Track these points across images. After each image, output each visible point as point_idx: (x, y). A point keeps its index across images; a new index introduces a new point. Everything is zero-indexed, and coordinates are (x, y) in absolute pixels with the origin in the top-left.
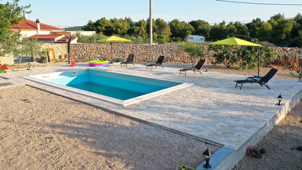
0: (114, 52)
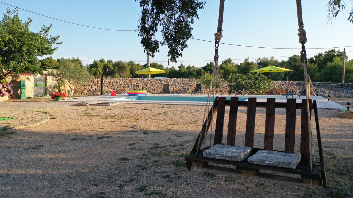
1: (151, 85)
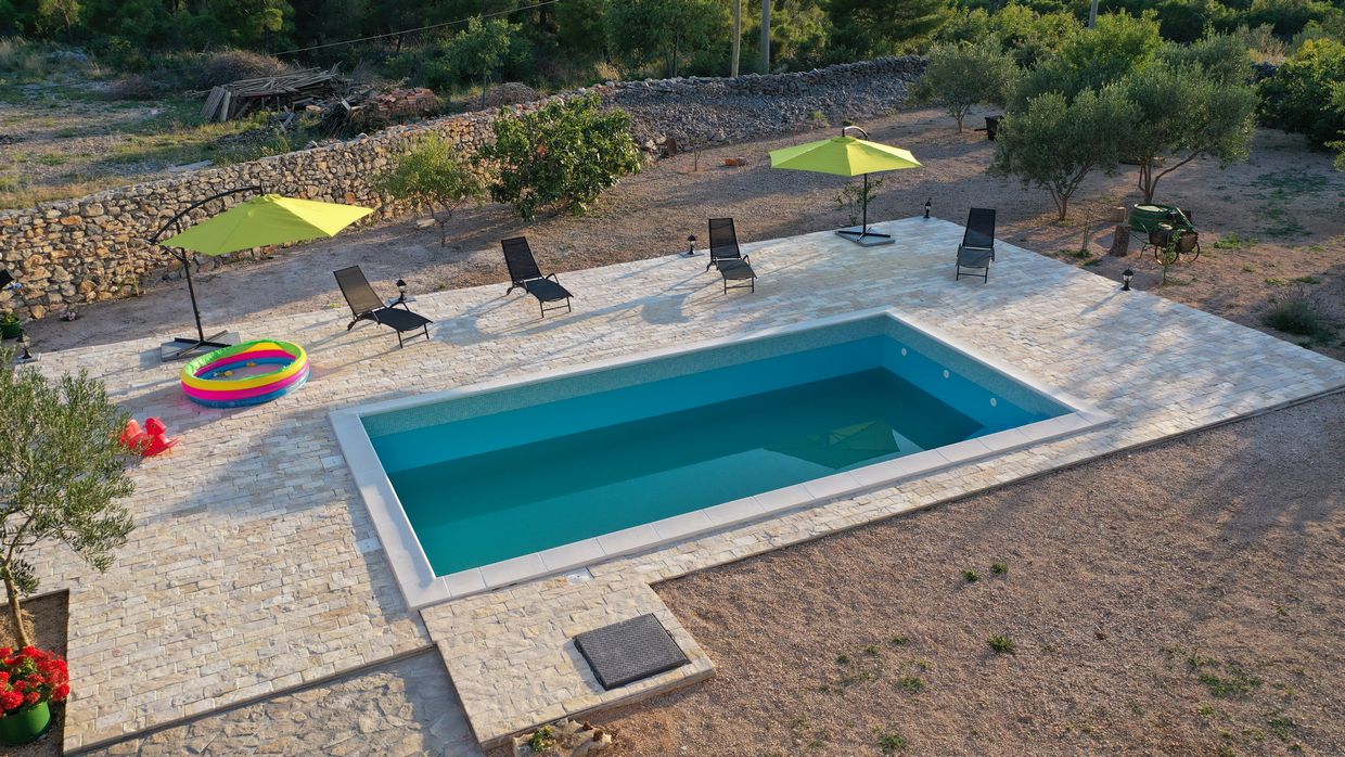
1: (93, 238)
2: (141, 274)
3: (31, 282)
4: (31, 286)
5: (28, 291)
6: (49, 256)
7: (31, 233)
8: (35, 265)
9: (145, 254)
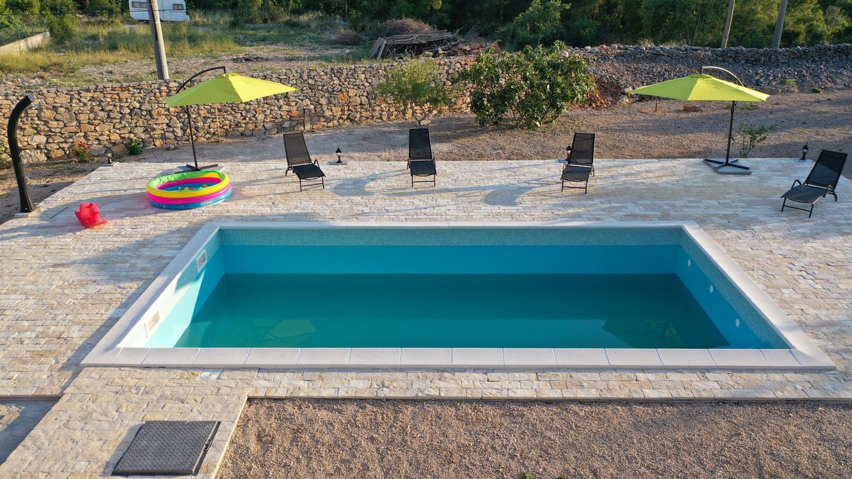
0: (109, 116)
2: (227, 130)
3: (156, 124)
4: (155, 126)
5: (153, 129)
6: (168, 110)
7: (158, 95)
8: (159, 114)
9: (230, 117)
